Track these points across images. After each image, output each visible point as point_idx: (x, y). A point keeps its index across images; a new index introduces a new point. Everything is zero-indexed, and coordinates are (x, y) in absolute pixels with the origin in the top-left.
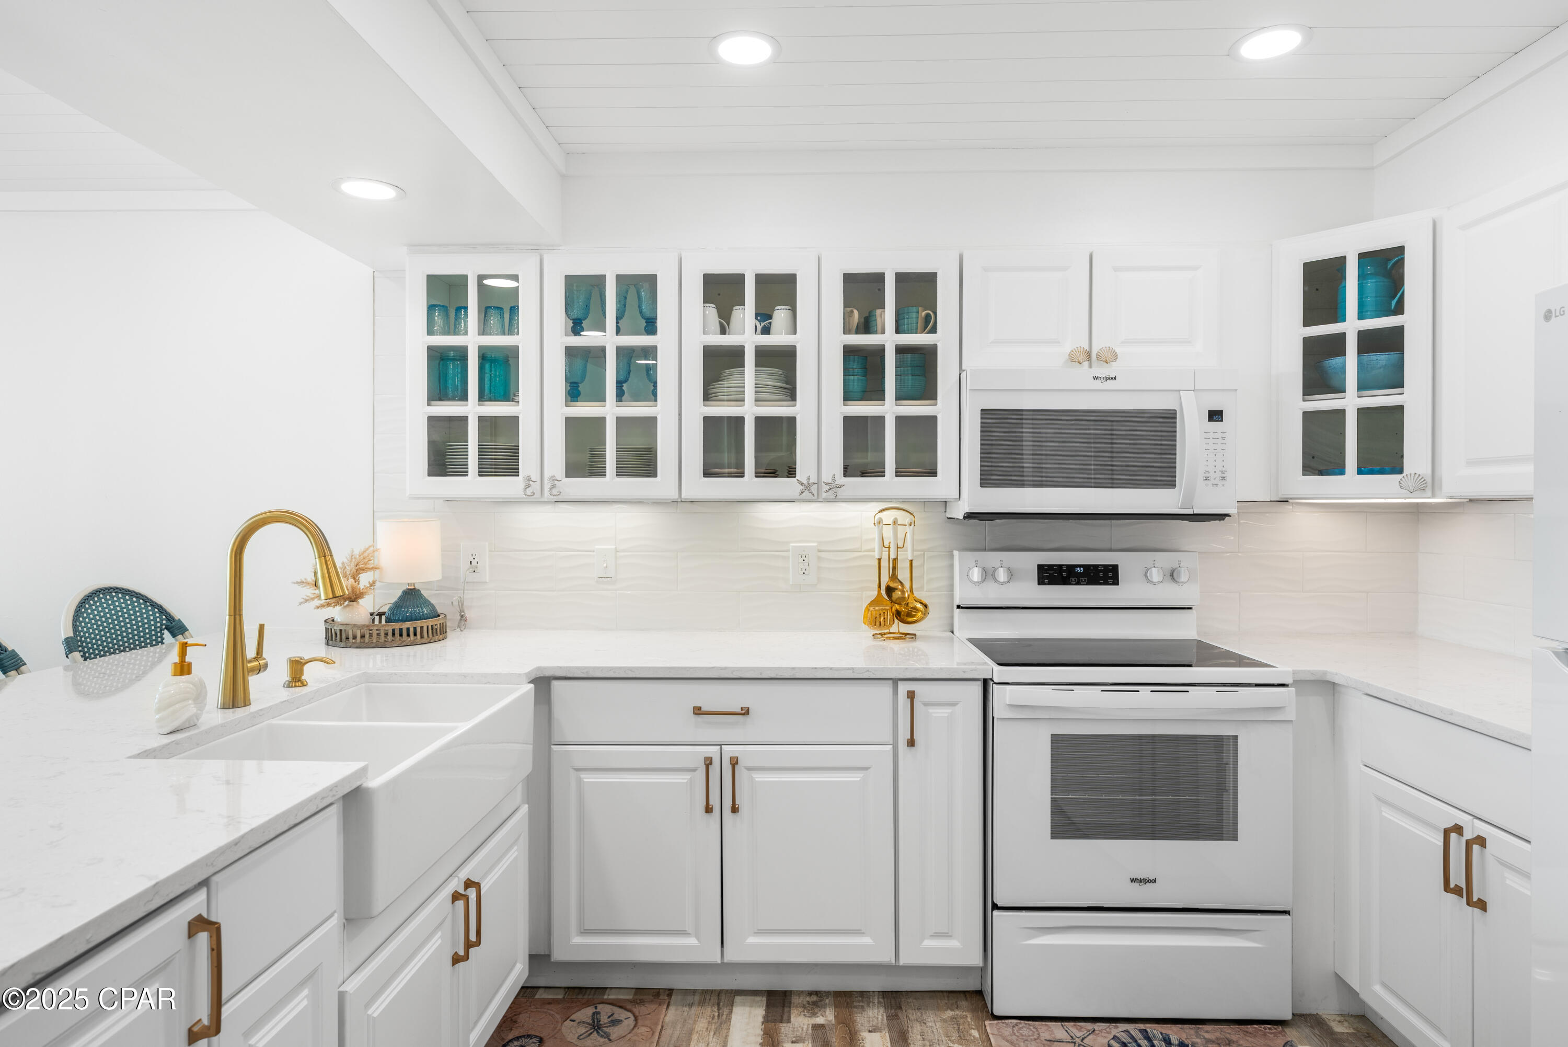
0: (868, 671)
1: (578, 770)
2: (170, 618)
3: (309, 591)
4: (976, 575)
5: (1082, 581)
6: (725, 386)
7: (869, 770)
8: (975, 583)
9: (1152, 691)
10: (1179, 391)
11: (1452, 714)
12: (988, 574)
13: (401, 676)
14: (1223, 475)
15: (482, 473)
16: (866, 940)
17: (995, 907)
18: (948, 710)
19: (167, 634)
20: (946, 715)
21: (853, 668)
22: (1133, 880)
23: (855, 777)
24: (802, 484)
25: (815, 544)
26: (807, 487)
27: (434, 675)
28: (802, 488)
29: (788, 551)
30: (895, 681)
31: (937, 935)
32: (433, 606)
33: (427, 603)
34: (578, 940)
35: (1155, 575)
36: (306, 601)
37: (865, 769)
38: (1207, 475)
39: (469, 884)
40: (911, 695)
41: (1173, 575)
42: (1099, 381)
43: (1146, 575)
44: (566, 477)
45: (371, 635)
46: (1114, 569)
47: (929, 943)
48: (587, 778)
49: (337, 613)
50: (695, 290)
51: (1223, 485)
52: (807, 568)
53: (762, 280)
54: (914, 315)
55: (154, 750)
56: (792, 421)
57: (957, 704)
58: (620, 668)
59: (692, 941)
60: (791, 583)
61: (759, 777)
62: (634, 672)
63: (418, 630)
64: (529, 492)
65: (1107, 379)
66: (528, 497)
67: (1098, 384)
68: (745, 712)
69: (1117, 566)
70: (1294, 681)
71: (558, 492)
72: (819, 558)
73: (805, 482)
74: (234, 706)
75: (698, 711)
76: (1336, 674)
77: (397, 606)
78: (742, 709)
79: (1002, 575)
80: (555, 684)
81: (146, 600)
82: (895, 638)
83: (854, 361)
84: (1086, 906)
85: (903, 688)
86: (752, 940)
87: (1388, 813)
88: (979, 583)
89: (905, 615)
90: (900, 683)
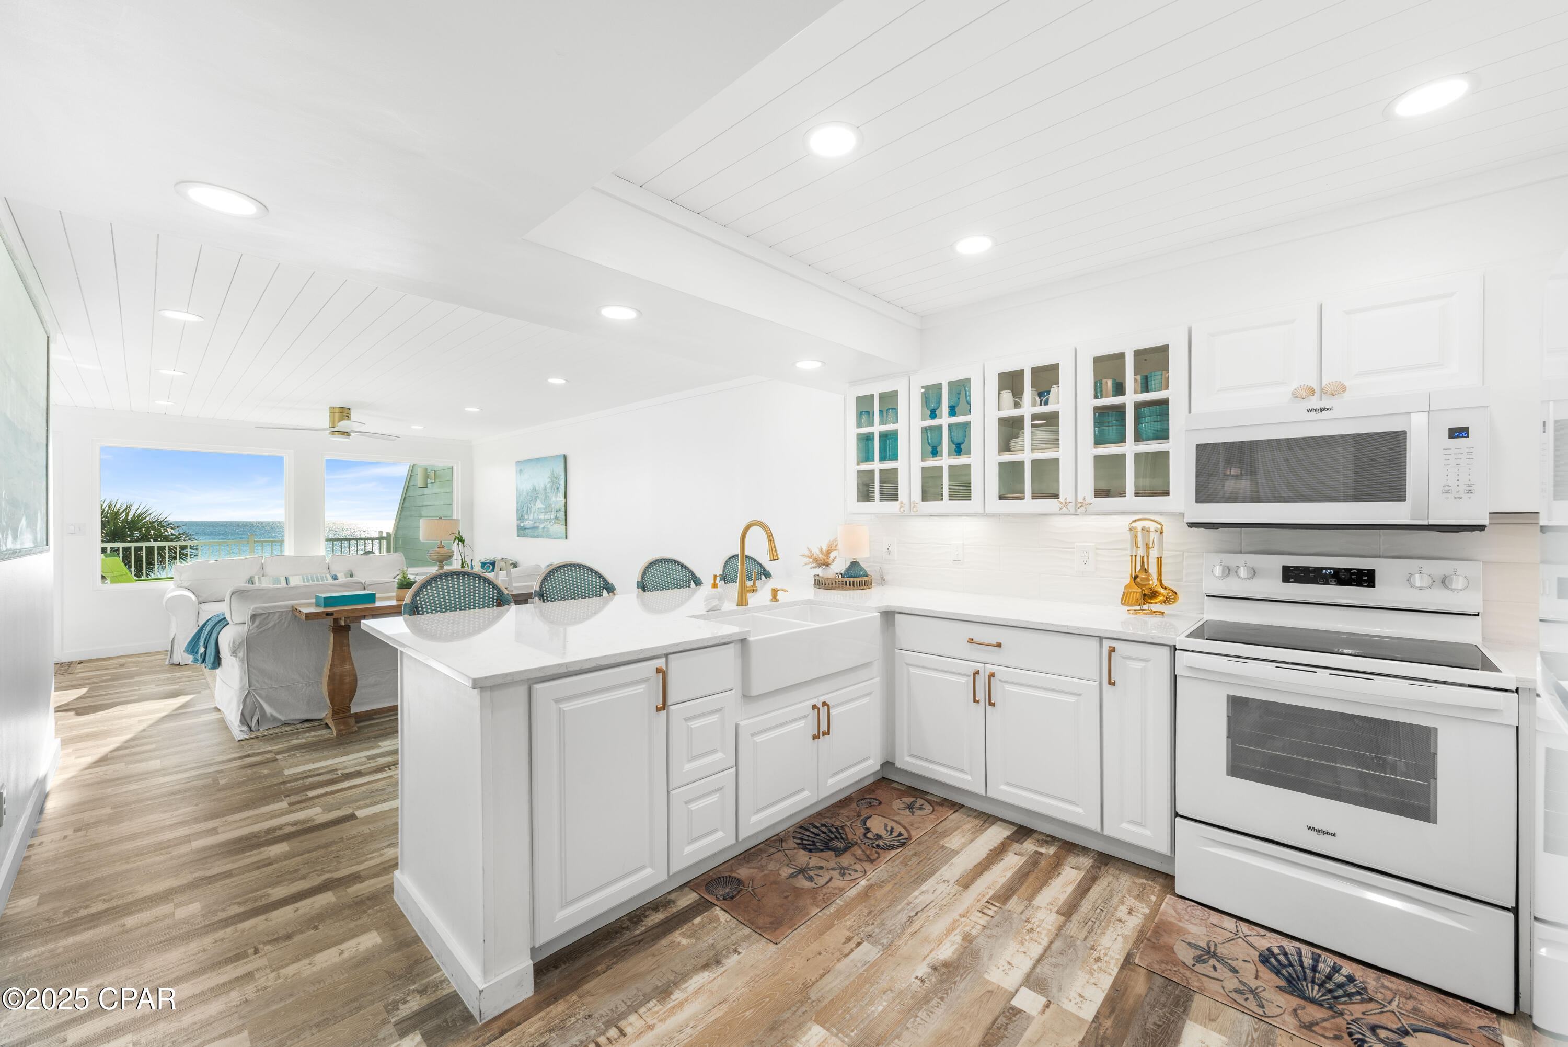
1: (908, 664)
2: (765, 570)
3: (806, 560)
4: (1218, 571)
5: (1331, 581)
6: (1014, 443)
8: (1217, 577)
12: (1228, 571)
14: (1469, 488)
15: (882, 500)
16: (1080, 810)
17: (1177, 815)
18: (1142, 664)
19: (763, 577)
20: (1140, 667)
21: (1067, 626)
22: (1309, 828)
23: (1072, 699)
26: (1065, 505)
28: (1061, 505)
29: (1074, 548)
30: (1101, 639)
31: (1132, 822)
32: (865, 571)
33: (862, 569)
34: (908, 759)
35: (1418, 580)
36: (806, 564)
37: (1080, 695)
38: (1447, 488)
39: (824, 704)
41: (1444, 582)
42: (1313, 413)
43: (1409, 580)
44: (923, 501)
45: (836, 584)
47: (1125, 825)
48: (913, 670)
49: (819, 571)
50: (993, 383)
51: (1470, 498)
52: (1087, 560)
53: (1036, 371)
54: (1159, 377)
55: (698, 616)
56: (1056, 461)
59: (968, 778)
61: (1008, 688)
63: (852, 582)
65: (1322, 410)
69: (1374, 571)
74: (742, 605)
77: (848, 570)
79: (1243, 573)
80: (897, 616)
81: (755, 560)
82: (1146, 614)
83: (1112, 416)
84: (1262, 836)
85: (1107, 644)
86: (1003, 787)
88: (1218, 577)
89: (1150, 595)
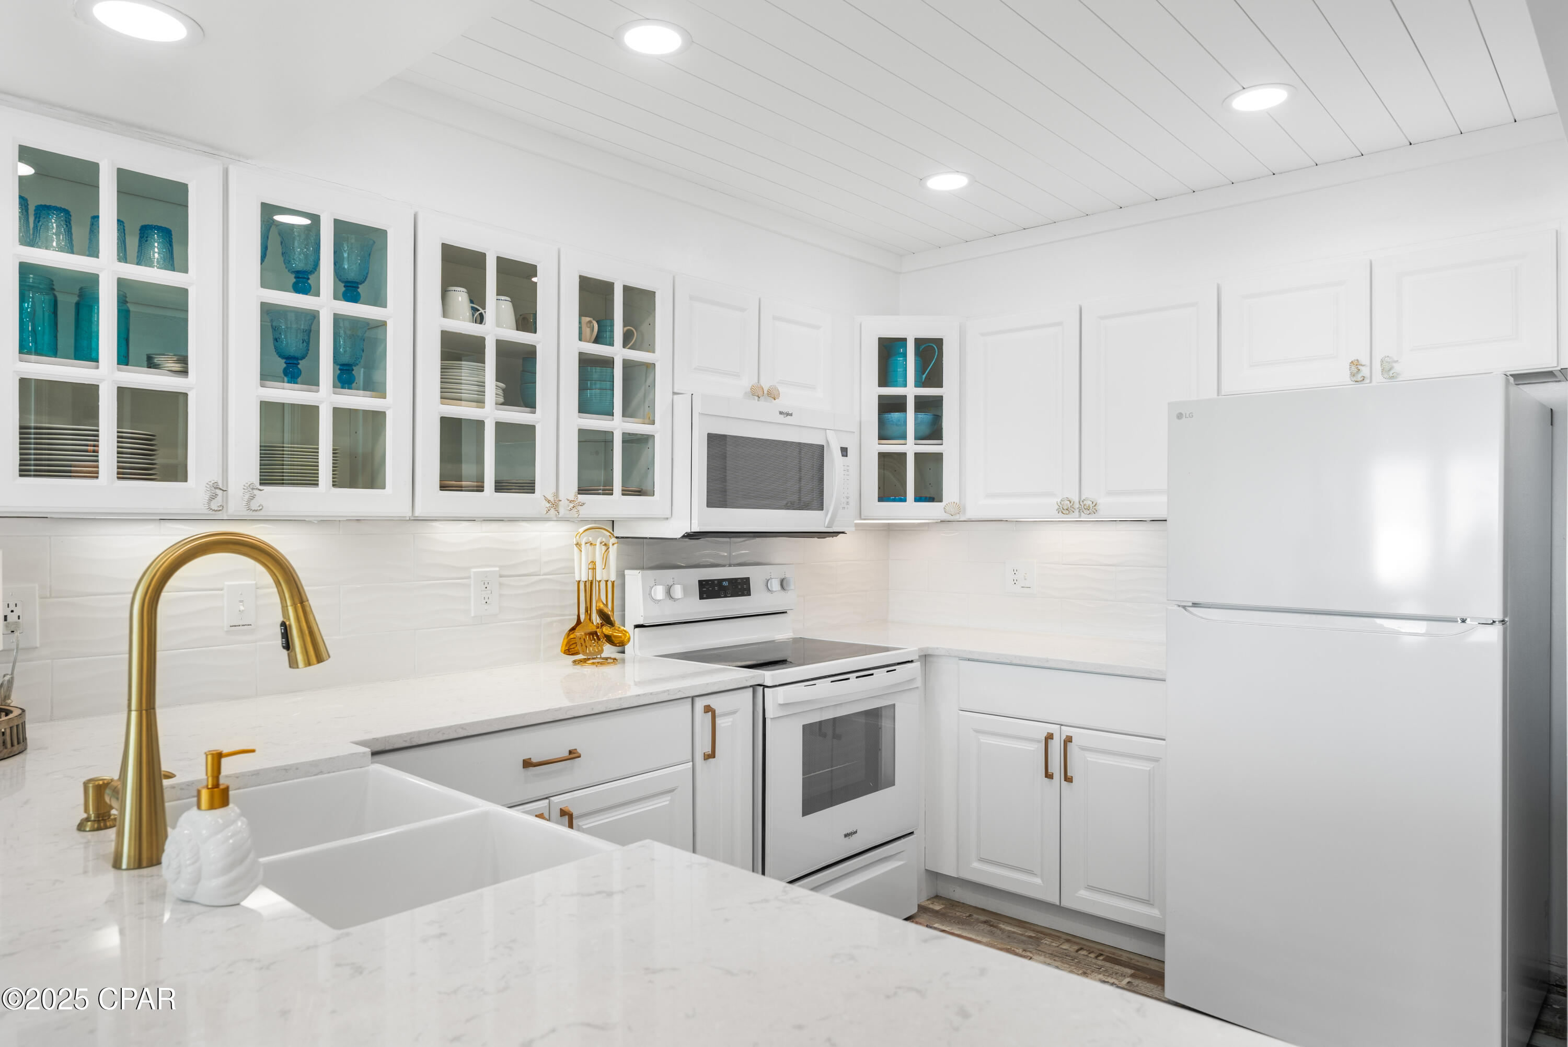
0: (680, 691)
7: (675, 792)
9: (832, 682)
10: (826, 429)
11: (1047, 661)
13: (182, 789)
24: (549, 502)
25: (497, 569)
27: (237, 777)
40: (708, 709)
42: (782, 416)
46: (746, 581)
57: (737, 711)
58: (450, 727)
60: (472, 615)
62: (465, 729)
64: (214, 506)
65: (787, 414)
66: (214, 512)
67: (782, 419)
68: (573, 755)
70: (919, 656)
71: (259, 506)
72: (501, 584)
73: (552, 499)
75: (527, 764)
76: (937, 648)
78: (570, 752)
87: (984, 739)
90: (697, 699)
